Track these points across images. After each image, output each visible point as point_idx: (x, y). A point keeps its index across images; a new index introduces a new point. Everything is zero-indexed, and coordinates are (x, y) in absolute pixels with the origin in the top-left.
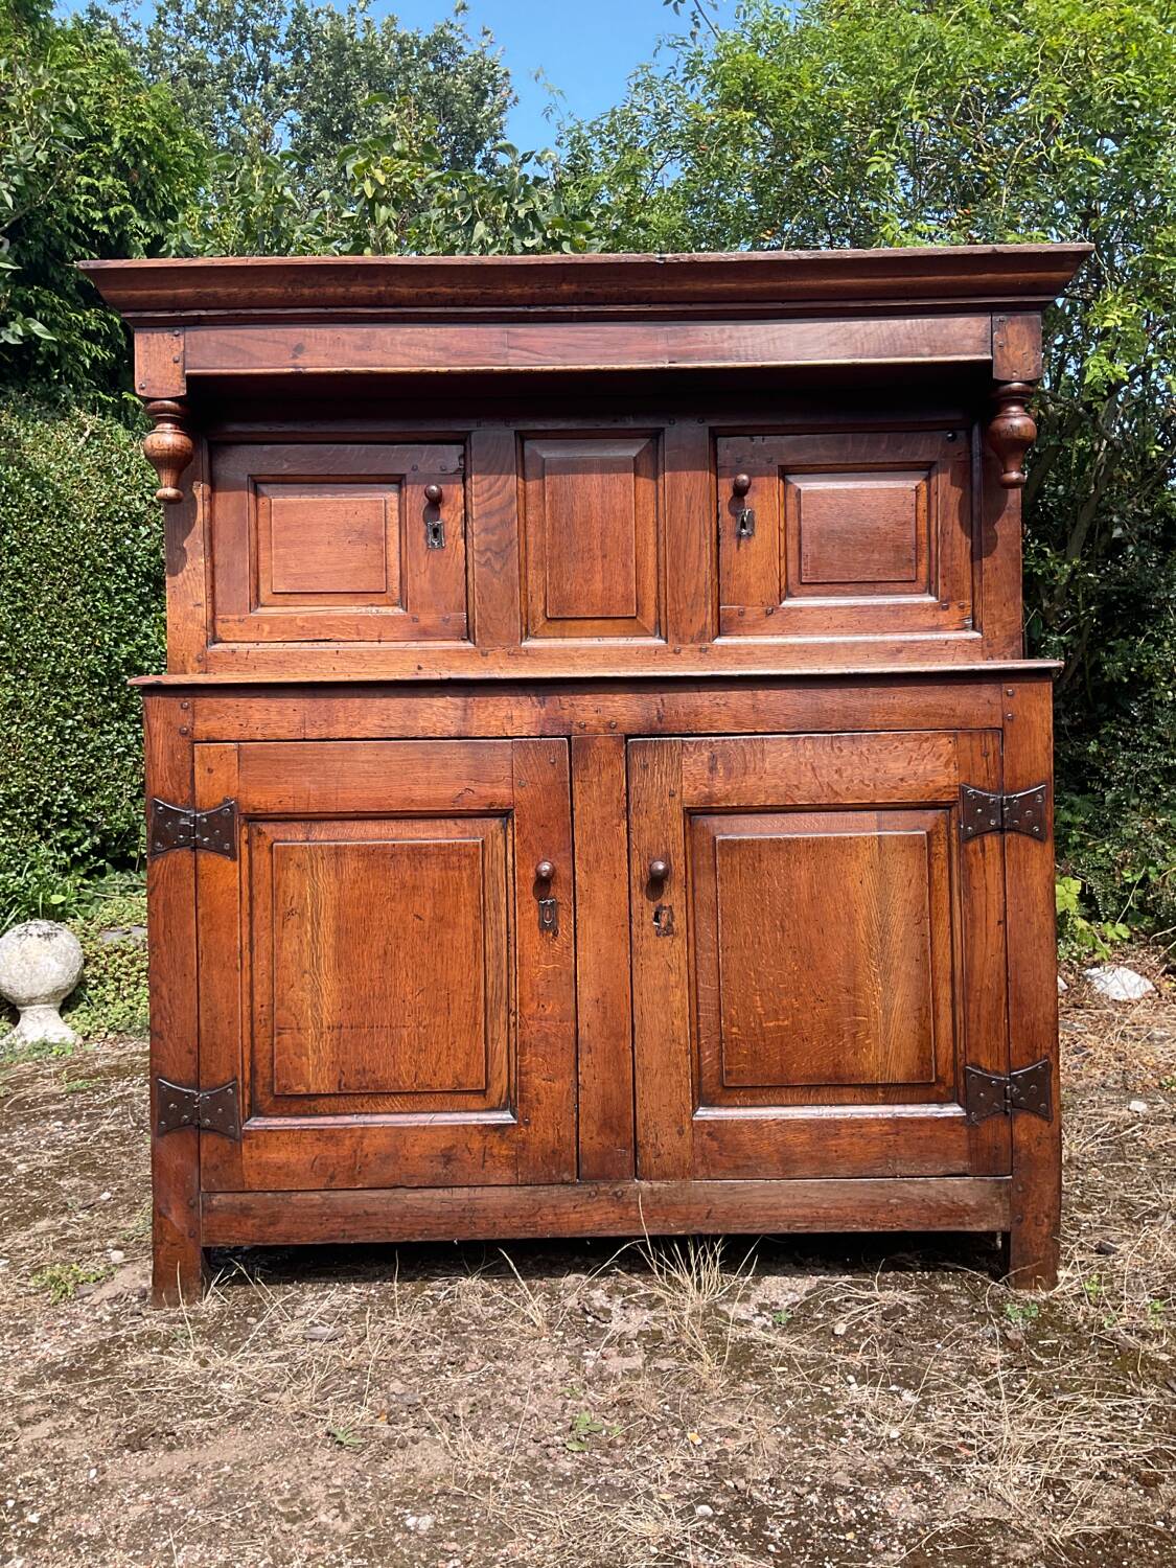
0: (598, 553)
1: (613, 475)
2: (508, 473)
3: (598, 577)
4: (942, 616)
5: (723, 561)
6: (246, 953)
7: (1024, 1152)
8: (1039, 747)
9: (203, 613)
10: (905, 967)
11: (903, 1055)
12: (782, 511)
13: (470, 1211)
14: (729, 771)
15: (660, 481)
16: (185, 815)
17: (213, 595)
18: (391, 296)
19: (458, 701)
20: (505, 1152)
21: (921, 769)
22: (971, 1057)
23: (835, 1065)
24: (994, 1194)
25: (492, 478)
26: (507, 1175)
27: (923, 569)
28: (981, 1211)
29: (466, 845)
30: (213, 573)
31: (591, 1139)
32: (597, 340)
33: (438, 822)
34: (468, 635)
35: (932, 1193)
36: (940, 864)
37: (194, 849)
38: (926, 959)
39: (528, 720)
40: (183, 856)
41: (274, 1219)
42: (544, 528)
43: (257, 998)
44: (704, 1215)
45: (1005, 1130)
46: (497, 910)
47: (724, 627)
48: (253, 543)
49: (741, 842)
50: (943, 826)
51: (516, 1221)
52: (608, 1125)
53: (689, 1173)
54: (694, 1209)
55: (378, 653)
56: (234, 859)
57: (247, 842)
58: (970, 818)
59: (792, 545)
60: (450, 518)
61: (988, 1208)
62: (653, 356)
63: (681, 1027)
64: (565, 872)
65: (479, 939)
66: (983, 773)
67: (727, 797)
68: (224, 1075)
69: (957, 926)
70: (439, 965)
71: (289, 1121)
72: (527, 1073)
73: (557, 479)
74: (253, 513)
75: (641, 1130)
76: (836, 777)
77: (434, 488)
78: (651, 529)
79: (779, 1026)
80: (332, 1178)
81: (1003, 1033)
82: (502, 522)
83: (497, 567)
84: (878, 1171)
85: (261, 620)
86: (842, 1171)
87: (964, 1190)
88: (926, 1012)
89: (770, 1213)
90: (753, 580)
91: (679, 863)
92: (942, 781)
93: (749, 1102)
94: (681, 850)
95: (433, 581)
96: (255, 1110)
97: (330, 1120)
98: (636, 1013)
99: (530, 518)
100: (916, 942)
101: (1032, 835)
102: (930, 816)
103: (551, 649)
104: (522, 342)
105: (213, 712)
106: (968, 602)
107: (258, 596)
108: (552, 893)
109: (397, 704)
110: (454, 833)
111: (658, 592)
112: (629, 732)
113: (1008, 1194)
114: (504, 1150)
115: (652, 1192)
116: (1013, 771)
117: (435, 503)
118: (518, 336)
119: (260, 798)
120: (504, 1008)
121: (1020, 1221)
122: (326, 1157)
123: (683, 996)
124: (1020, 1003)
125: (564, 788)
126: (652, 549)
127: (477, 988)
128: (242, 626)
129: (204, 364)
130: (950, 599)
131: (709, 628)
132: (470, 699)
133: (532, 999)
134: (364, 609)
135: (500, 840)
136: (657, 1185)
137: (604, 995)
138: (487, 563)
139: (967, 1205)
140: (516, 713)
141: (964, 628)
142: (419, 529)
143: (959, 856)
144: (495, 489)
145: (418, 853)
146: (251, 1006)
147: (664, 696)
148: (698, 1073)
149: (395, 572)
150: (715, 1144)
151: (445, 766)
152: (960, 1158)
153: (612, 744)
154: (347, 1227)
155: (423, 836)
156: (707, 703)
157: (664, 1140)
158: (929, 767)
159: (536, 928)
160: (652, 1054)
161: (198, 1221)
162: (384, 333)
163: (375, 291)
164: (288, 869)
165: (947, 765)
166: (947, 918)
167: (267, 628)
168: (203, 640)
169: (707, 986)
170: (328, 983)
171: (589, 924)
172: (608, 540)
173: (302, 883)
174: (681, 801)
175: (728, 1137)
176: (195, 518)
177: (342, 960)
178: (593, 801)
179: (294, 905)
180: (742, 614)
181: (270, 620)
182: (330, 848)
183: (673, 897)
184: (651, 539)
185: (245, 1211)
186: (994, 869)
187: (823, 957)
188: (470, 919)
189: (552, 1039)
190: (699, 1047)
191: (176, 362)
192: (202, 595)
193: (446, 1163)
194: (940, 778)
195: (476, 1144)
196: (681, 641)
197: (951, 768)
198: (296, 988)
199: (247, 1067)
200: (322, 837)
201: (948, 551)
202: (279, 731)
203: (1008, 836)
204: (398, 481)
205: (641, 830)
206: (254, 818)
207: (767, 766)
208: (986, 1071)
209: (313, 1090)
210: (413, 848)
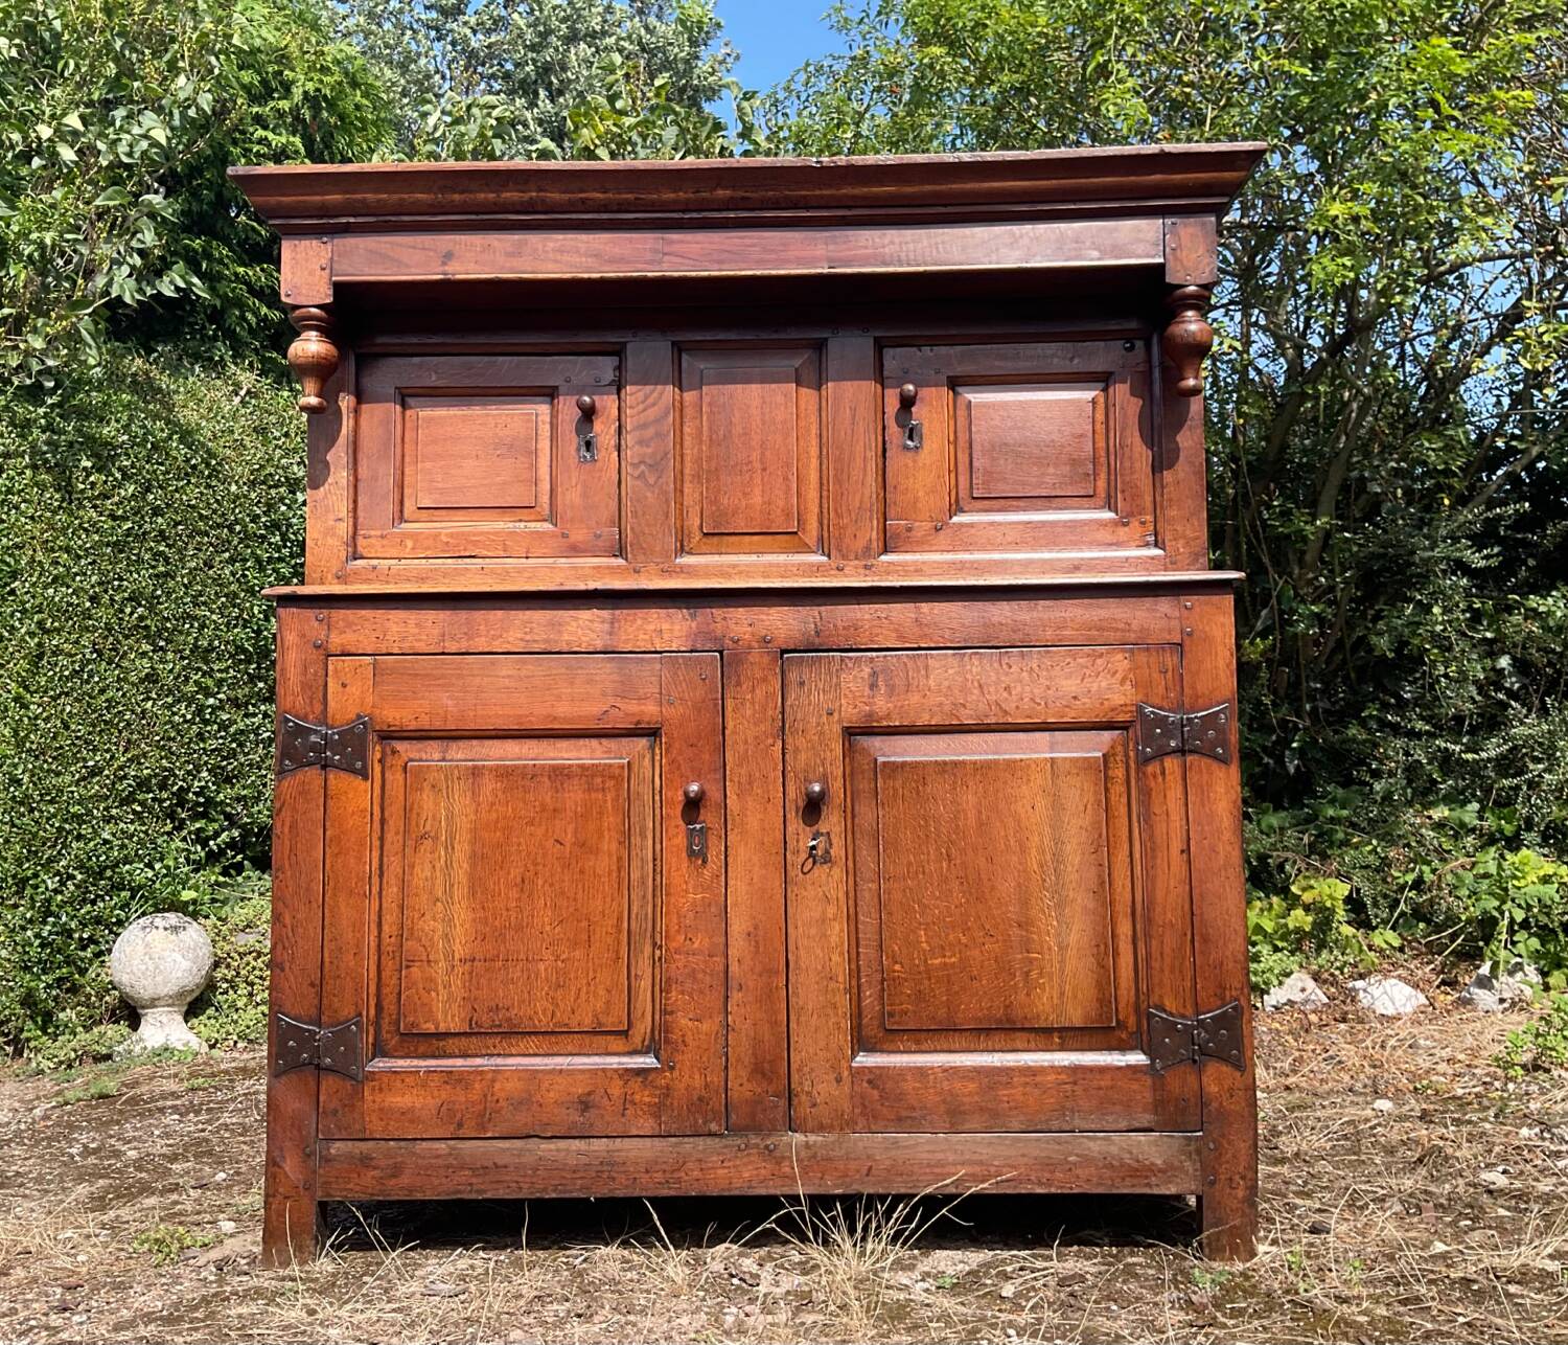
0: (758, 465)
1: (773, 386)
2: (665, 383)
3: (757, 491)
4: (1122, 532)
5: (889, 474)
6: (375, 880)
7: (1215, 1105)
8: (1221, 664)
9: (344, 529)
10: (1081, 900)
11: (1080, 995)
12: (952, 423)
13: (609, 1164)
14: (891, 689)
15: (824, 393)
16: (316, 732)
17: (355, 509)
18: (543, 201)
19: (606, 614)
20: (647, 1099)
21: (1095, 687)
22: (1154, 999)
23: (1007, 1007)
24: (1183, 1152)
25: (649, 388)
26: (648, 1125)
27: (1102, 484)
28: (1168, 1171)
29: (610, 765)
30: (356, 487)
31: (742, 1086)
32: (753, 245)
33: (582, 742)
34: (621, 552)
35: (1114, 1150)
36: (1118, 789)
37: (324, 767)
38: (1104, 889)
39: (677, 634)
40: (313, 775)
41: (397, 1170)
42: (701, 442)
43: (386, 928)
44: (864, 1171)
45: (1192, 1079)
46: (643, 836)
47: (891, 544)
48: (399, 457)
49: (904, 764)
50: (1119, 749)
51: (659, 1177)
52: (761, 1070)
53: (845, 1124)
54: (853, 1165)
55: (525, 569)
56: (366, 778)
57: (380, 761)
58: (1148, 738)
59: (963, 458)
60: (604, 430)
61: (1176, 1169)
62: (812, 262)
63: (839, 964)
64: (714, 794)
65: (622, 865)
66: (1161, 690)
67: (888, 716)
68: (347, 1011)
69: (1137, 855)
70: (580, 896)
71: (415, 1062)
72: (672, 1013)
73: (714, 389)
74: (399, 427)
75: (795, 1077)
76: (1005, 694)
77: (587, 399)
78: (814, 442)
79: (945, 964)
80: (460, 1125)
81: (1189, 975)
82: (658, 434)
83: (651, 481)
84: (1055, 1124)
85: (405, 536)
86: (1016, 1125)
87: (1151, 1148)
88: (1105, 948)
89: (937, 1170)
90: (921, 494)
91: (837, 786)
92: (1118, 699)
93: (913, 1048)
94: (840, 772)
95: (585, 495)
96: (379, 1050)
97: (459, 1062)
98: (791, 947)
99: (687, 430)
100: (1093, 871)
101: (1216, 758)
102: (1107, 736)
103: (707, 566)
104: (675, 248)
105: (349, 625)
106: (1150, 518)
107: (402, 511)
108: (701, 818)
109: (539, 617)
110: (598, 754)
111: (821, 507)
112: (784, 647)
113: (1199, 1152)
114: (645, 1097)
115: (807, 1146)
116: (1193, 688)
117: (588, 414)
118: (672, 242)
119: (395, 715)
120: (649, 941)
121: (1213, 1183)
122: (454, 1103)
123: (842, 930)
124: (1205, 940)
125: (716, 705)
126: (814, 463)
127: (620, 919)
128: (385, 542)
129: (351, 271)
130: (1130, 514)
131: (875, 544)
132: (618, 612)
133: (678, 931)
134: (511, 525)
135: (647, 762)
136: (812, 1138)
137: (756, 928)
138: (641, 476)
139: (1153, 1164)
140: (665, 626)
141: (1147, 545)
142: (571, 441)
143: (1138, 780)
144: (651, 400)
145: (559, 774)
146: (379, 936)
147: (823, 608)
148: (857, 1014)
149: (545, 486)
150: (875, 1092)
151: (590, 682)
152: (1145, 1111)
153: (766, 659)
154: (474, 1180)
155: (566, 756)
156: (867, 617)
157: (820, 1087)
158: (1104, 684)
159: (684, 855)
160: (808, 992)
161: (315, 1172)
162: (534, 239)
163: (526, 196)
164: (422, 789)
165: (1122, 682)
166: (1126, 846)
167: (410, 544)
168: (343, 555)
169: (867, 921)
170: (462, 913)
171: (741, 850)
172: (768, 453)
173: (437, 804)
174: (840, 721)
175: (890, 1085)
176: (339, 431)
177: (475, 885)
178: (745, 723)
179: (428, 828)
180: (909, 530)
181: (414, 536)
182: (467, 768)
183: (832, 822)
184: (814, 451)
185: (365, 1161)
186: (1175, 792)
187: (993, 888)
188: (614, 846)
189: (700, 976)
190: (859, 987)
191: (323, 269)
192: (343, 509)
193: (583, 1111)
194: (1116, 697)
195: (616, 1090)
196: (844, 557)
197: (1128, 686)
198: (427, 917)
199: (373, 1003)
200: (459, 756)
201: (1127, 464)
202: (416, 644)
203: (1190, 758)
204: (550, 394)
205: (797, 750)
206: (388, 736)
207: (931, 683)
208: (1172, 1014)
209: (442, 1029)
210: (554, 768)
